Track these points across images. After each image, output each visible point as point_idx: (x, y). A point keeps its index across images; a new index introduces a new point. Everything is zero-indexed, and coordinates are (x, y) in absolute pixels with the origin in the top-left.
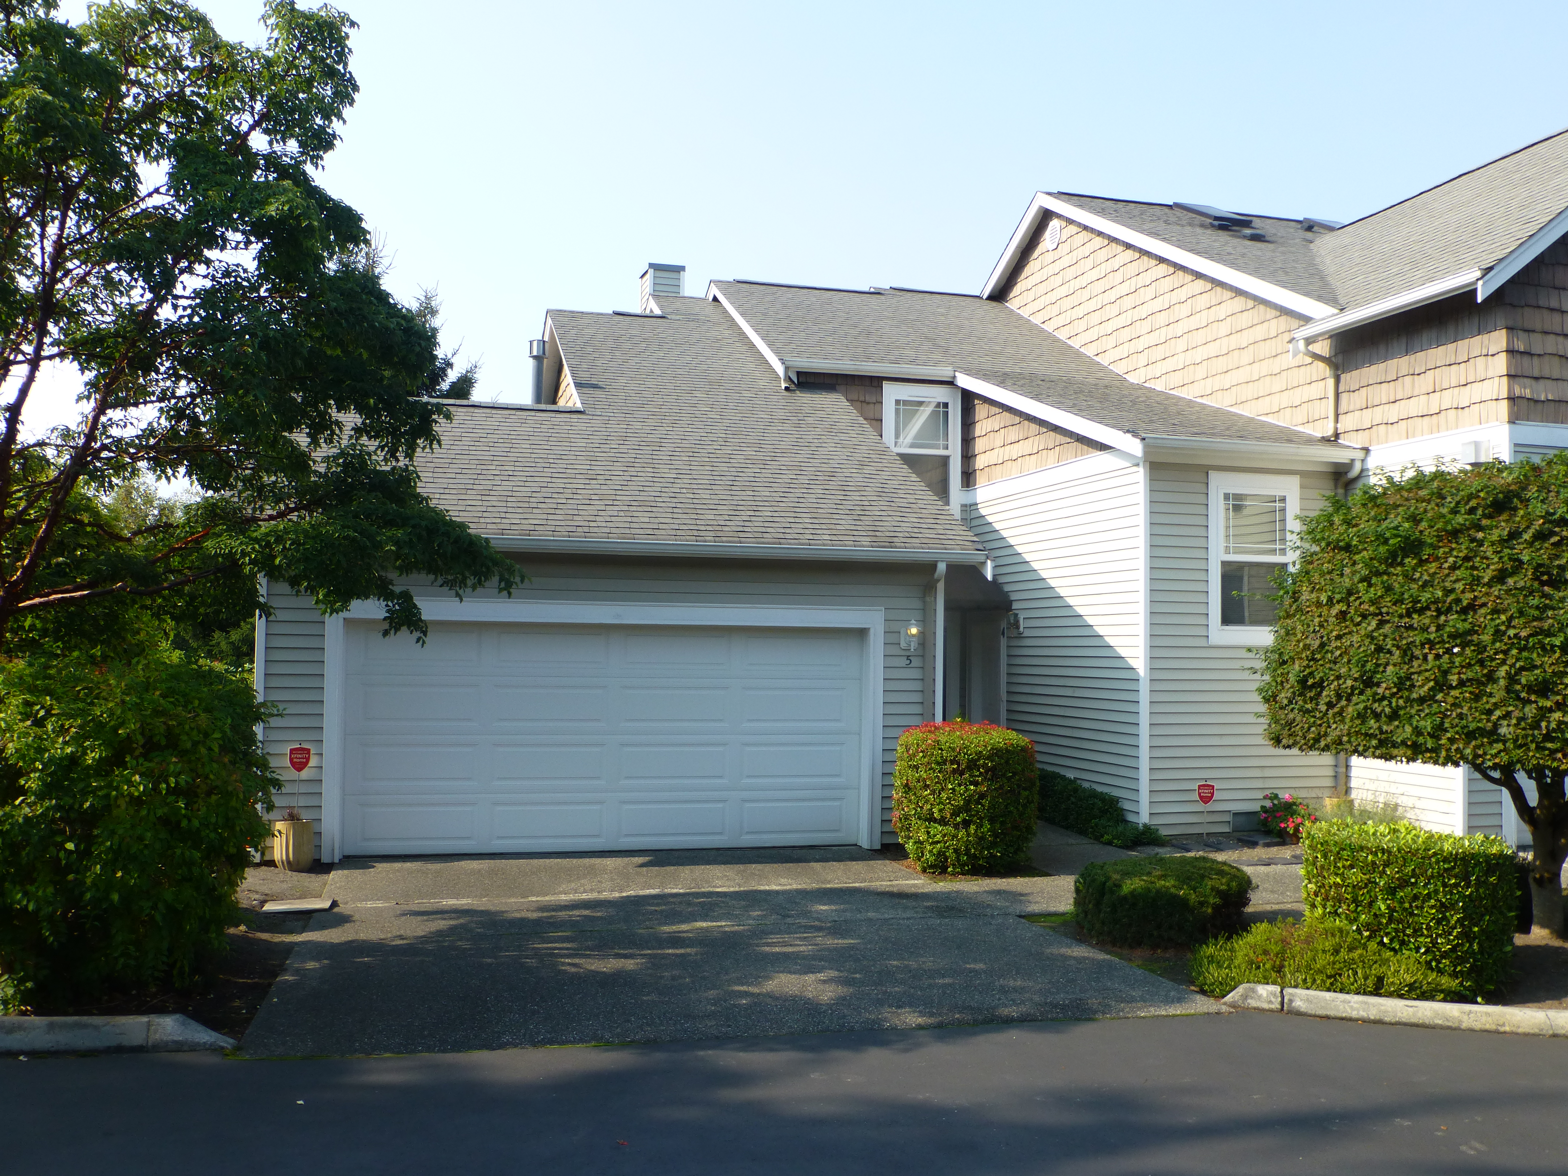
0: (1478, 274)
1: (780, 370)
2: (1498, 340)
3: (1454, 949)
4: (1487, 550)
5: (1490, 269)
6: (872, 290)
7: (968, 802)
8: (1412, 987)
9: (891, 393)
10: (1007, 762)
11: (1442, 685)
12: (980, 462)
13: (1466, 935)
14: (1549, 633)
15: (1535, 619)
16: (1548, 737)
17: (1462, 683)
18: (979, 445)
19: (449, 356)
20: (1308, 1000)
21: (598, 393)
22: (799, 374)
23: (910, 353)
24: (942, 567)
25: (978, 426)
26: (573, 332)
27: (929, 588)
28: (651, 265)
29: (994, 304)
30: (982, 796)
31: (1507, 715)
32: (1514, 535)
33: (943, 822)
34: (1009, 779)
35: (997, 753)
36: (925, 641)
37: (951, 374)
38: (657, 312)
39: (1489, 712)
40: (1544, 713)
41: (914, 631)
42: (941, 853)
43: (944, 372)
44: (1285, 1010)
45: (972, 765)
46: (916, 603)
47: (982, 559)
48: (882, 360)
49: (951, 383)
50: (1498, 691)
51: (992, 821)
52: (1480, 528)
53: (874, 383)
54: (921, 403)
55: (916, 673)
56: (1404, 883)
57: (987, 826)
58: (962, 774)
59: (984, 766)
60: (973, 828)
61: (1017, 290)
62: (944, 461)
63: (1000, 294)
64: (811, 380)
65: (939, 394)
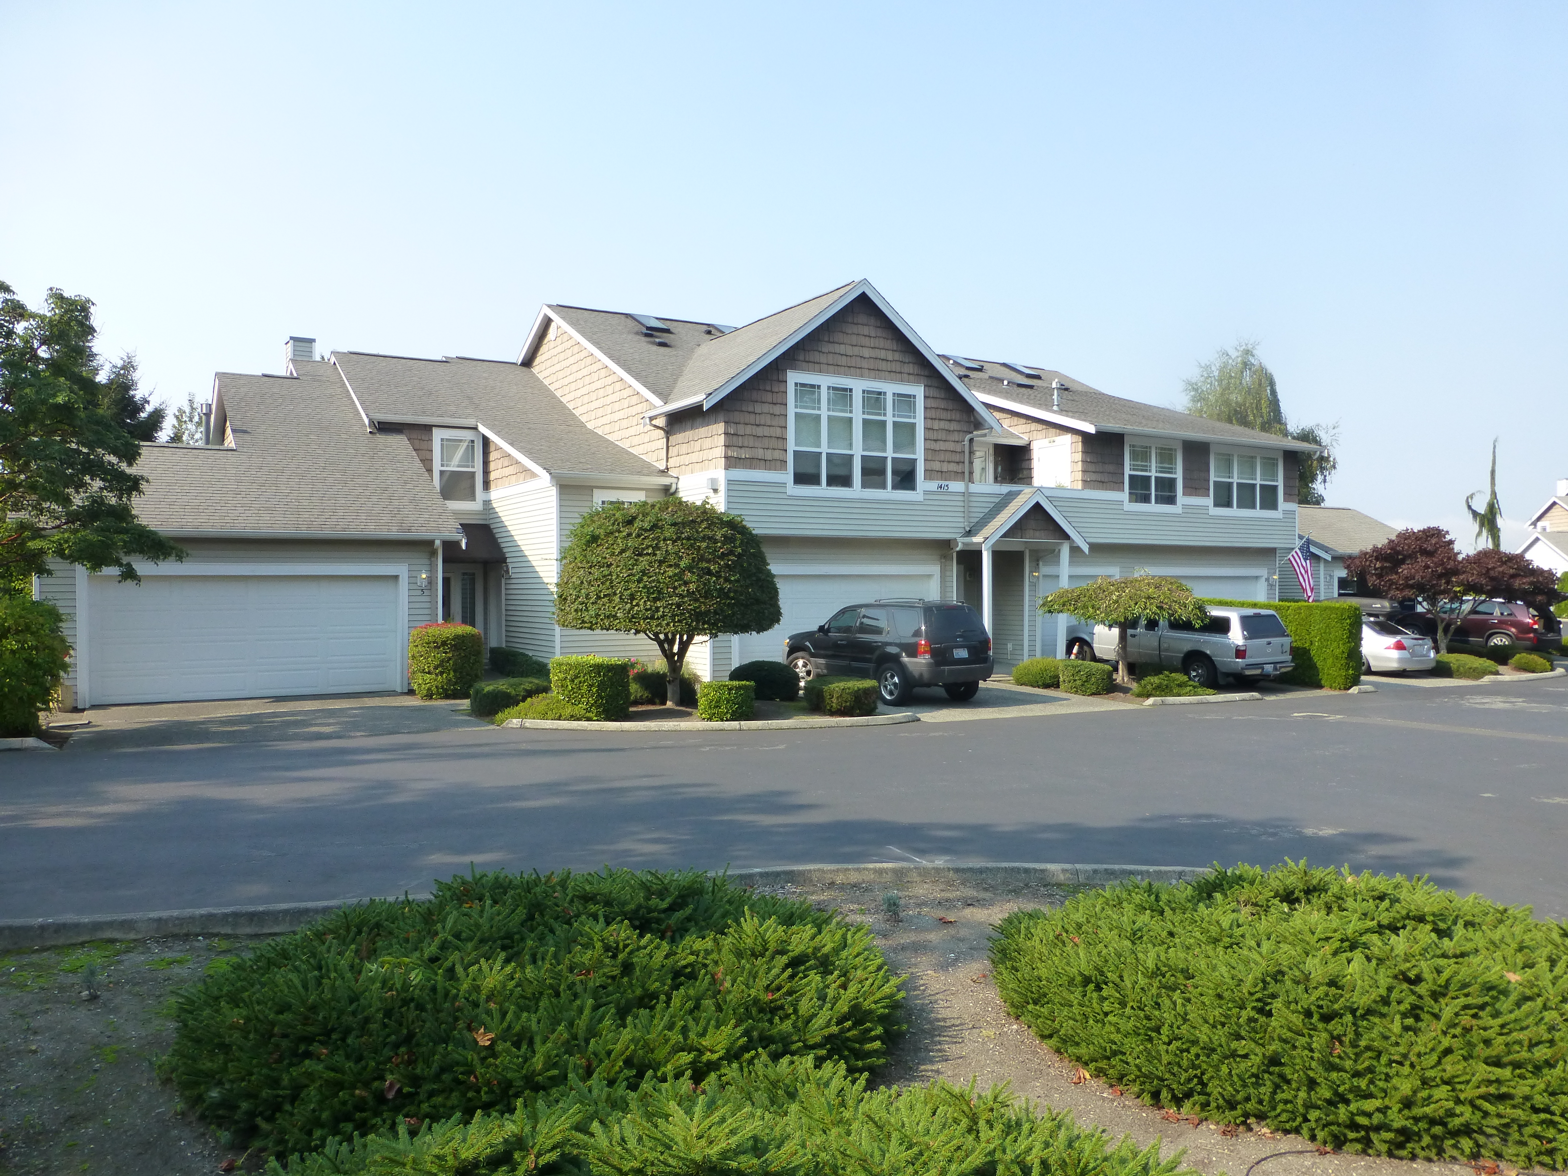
0: (705, 397)
1: (366, 421)
2: (720, 427)
3: (595, 702)
4: (619, 541)
5: (711, 394)
6: (444, 359)
7: (442, 661)
8: (572, 716)
9: (438, 435)
10: (463, 642)
11: (599, 598)
12: (492, 476)
13: (599, 696)
14: (634, 575)
15: (630, 569)
16: (633, 617)
17: (605, 596)
18: (492, 466)
19: (147, 396)
20: (531, 723)
21: (246, 436)
22: (379, 423)
23: (453, 408)
24: (438, 543)
25: (491, 454)
26: (233, 390)
27: (434, 553)
28: (291, 338)
29: (524, 369)
30: (450, 659)
31: (619, 609)
32: (629, 535)
33: (429, 673)
34: (464, 650)
35: (457, 637)
36: (431, 581)
37: (474, 423)
38: (295, 375)
39: (614, 607)
40: (632, 608)
41: (424, 576)
42: (429, 689)
43: (471, 422)
44: (522, 727)
45: (444, 643)
46: (427, 562)
47: (460, 538)
48: (432, 415)
49: (475, 428)
50: (617, 599)
51: (455, 671)
52: (619, 532)
53: (428, 428)
54: (461, 441)
55: (427, 599)
56: (576, 677)
57: (452, 674)
58: (439, 648)
59: (450, 644)
60: (444, 676)
61: (537, 361)
62: (472, 475)
63: (528, 363)
64: (387, 426)
65: (468, 435)
